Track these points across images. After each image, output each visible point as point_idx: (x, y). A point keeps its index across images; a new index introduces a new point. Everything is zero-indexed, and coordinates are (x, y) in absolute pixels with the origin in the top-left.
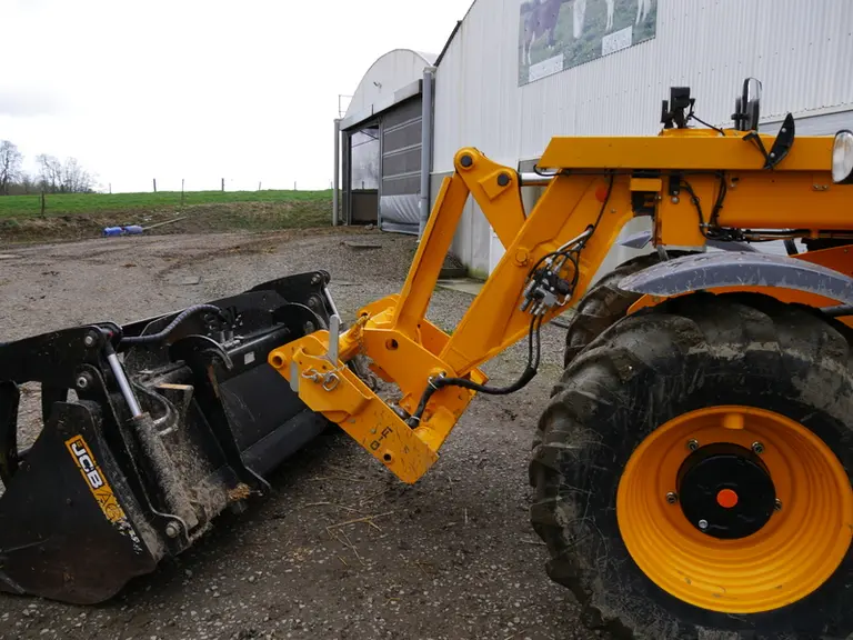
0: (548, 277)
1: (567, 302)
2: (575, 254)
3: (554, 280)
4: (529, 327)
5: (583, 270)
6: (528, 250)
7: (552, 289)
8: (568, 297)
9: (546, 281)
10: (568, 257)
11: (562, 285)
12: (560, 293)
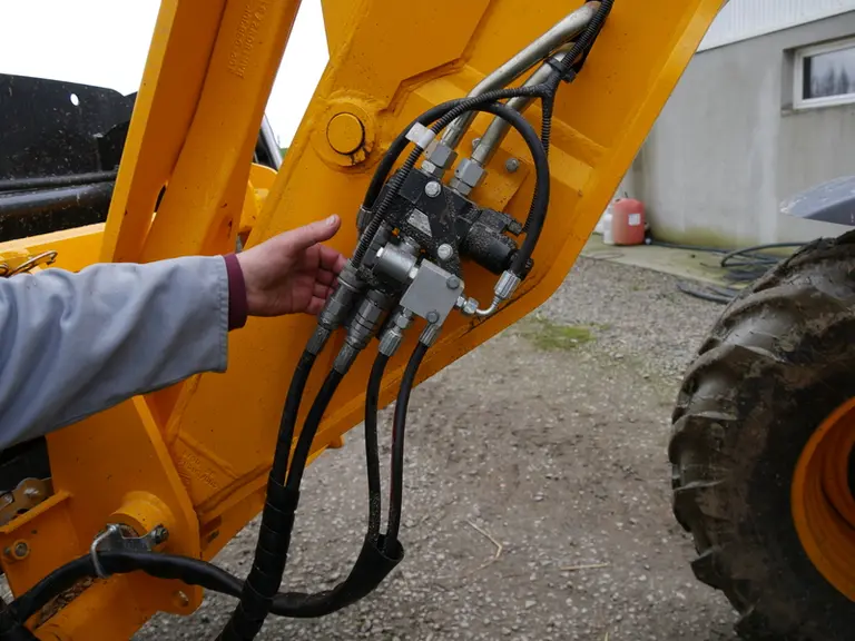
0: (431, 206)
1: (507, 303)
2: (536, 108)
3: (454, 214)
4: (363, 396)
5: (567, 171)
6: (369, 109)
7: (445, 251)
8: (506, 281)
9: (420, 221)
10: (509, 120)
11: (488, 235)
12: (476, 264)
